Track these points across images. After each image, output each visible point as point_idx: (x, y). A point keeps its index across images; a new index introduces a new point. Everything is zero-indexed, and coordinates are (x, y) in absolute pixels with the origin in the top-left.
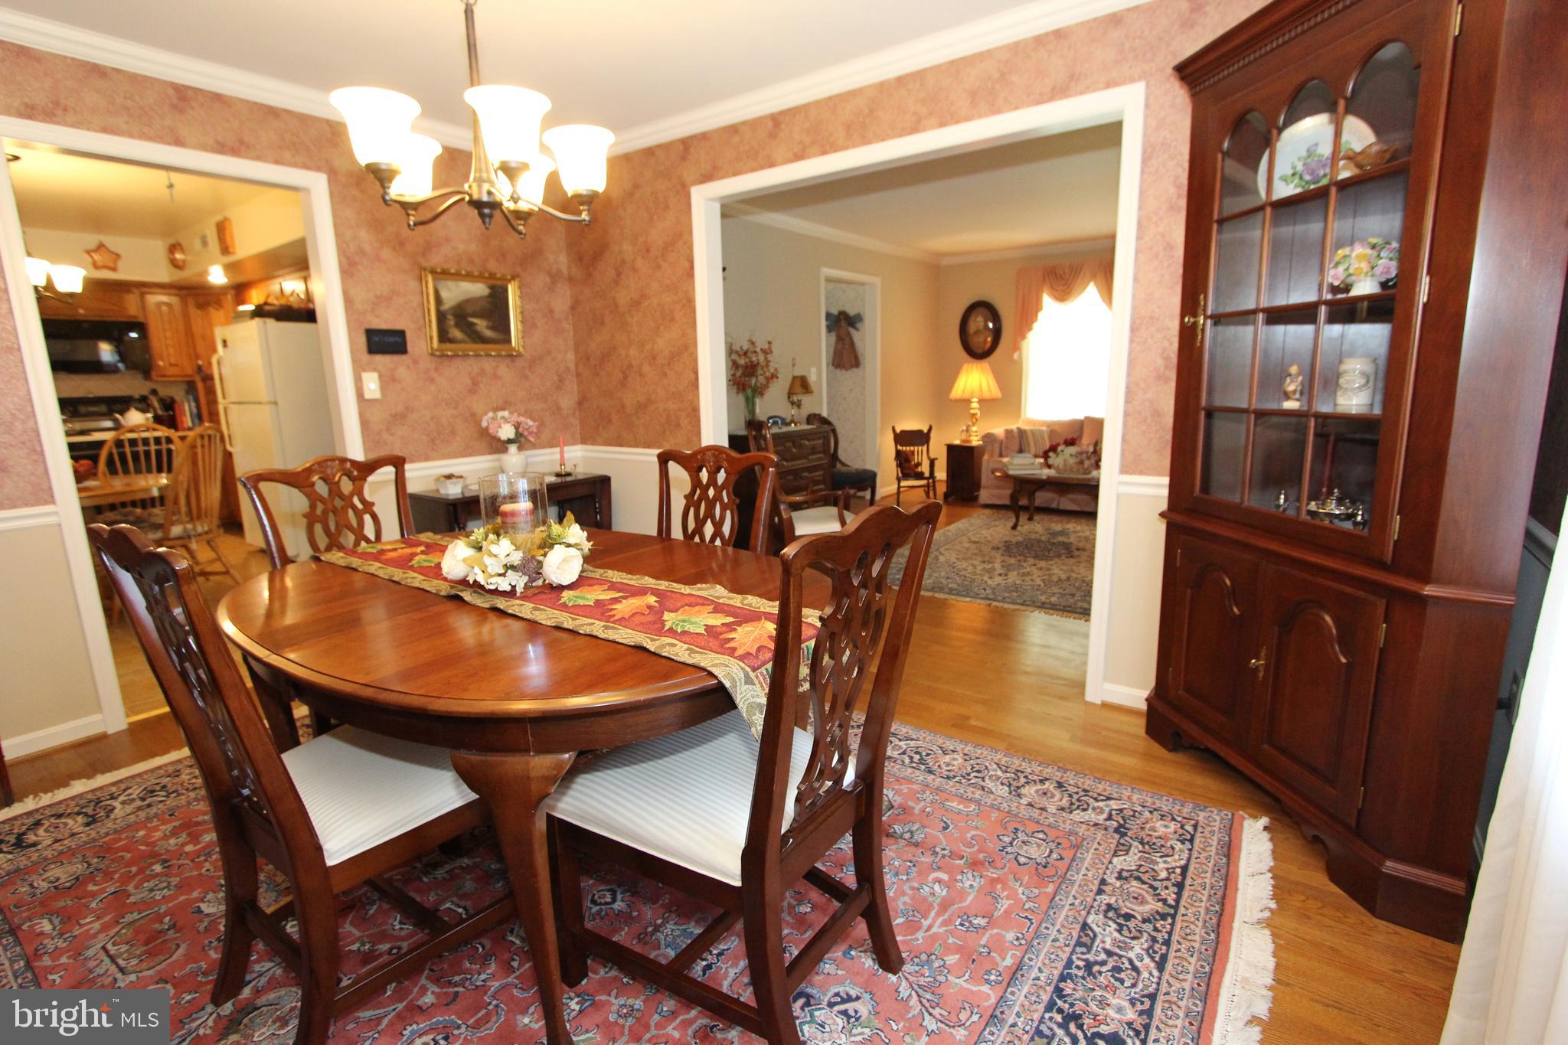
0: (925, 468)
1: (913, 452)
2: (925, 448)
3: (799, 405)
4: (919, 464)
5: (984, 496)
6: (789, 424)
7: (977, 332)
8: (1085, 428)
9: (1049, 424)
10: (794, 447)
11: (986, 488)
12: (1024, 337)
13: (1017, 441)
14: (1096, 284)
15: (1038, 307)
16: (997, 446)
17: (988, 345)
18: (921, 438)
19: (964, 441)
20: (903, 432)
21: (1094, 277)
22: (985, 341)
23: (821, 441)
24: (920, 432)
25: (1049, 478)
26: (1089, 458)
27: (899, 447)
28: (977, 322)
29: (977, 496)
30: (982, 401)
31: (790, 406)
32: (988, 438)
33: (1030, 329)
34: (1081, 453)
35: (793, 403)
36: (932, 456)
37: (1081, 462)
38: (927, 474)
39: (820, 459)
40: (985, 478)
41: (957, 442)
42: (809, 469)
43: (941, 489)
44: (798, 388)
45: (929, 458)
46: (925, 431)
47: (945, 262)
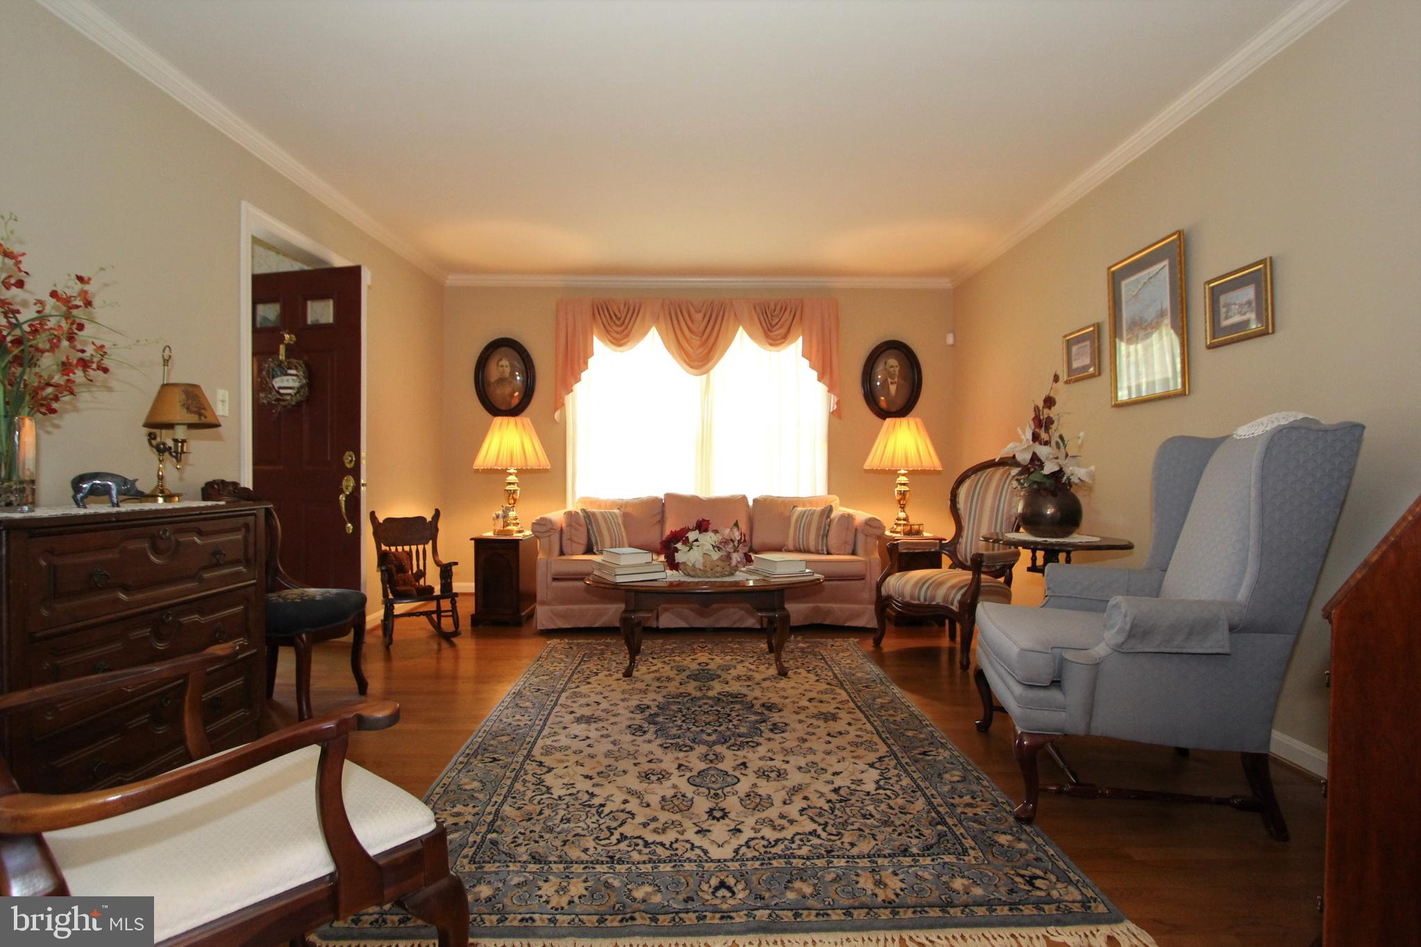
0: (433, 579)
1: (410, 554)
2: (429, 547)
3: (177, 453)
4: (421, 574)
5: (544, 616)
6: (152, 497)
7: (501, 380)
8: (667, 511)
9: (622, 505)
10: (157, 552)
11: (543, 603)
12: (569, 390)
13: (584, 530)
14: (658, 330)
15: (588, 353)
16: (555, 538)
17: (515, 402)
18: (423, 530)
19: (499, 533)
20: (389, 521)
21: (656, 320)
22: (512, 395)
23: (238, 536)
24: (421, 520)
25: (671, 584)
26: (736, 550)
27: (384, 548)
28: (502, 366)
29: (531, 615)
30: (521, 472)
31: (153, 456)
32: (542, 526)
33: (578, 380)
34: (726, 542)
35: (161, 450)
36: (444, 559)
37: (729, 557)
38: (437, 591)
39: (237, 576)
40: (543, 586)
41: (489, 534)
42: (199, 605)
43: (467, 608)
44: (177, 413)
45: (438, 563)
46: (429, 519)
47: (452, 280)
